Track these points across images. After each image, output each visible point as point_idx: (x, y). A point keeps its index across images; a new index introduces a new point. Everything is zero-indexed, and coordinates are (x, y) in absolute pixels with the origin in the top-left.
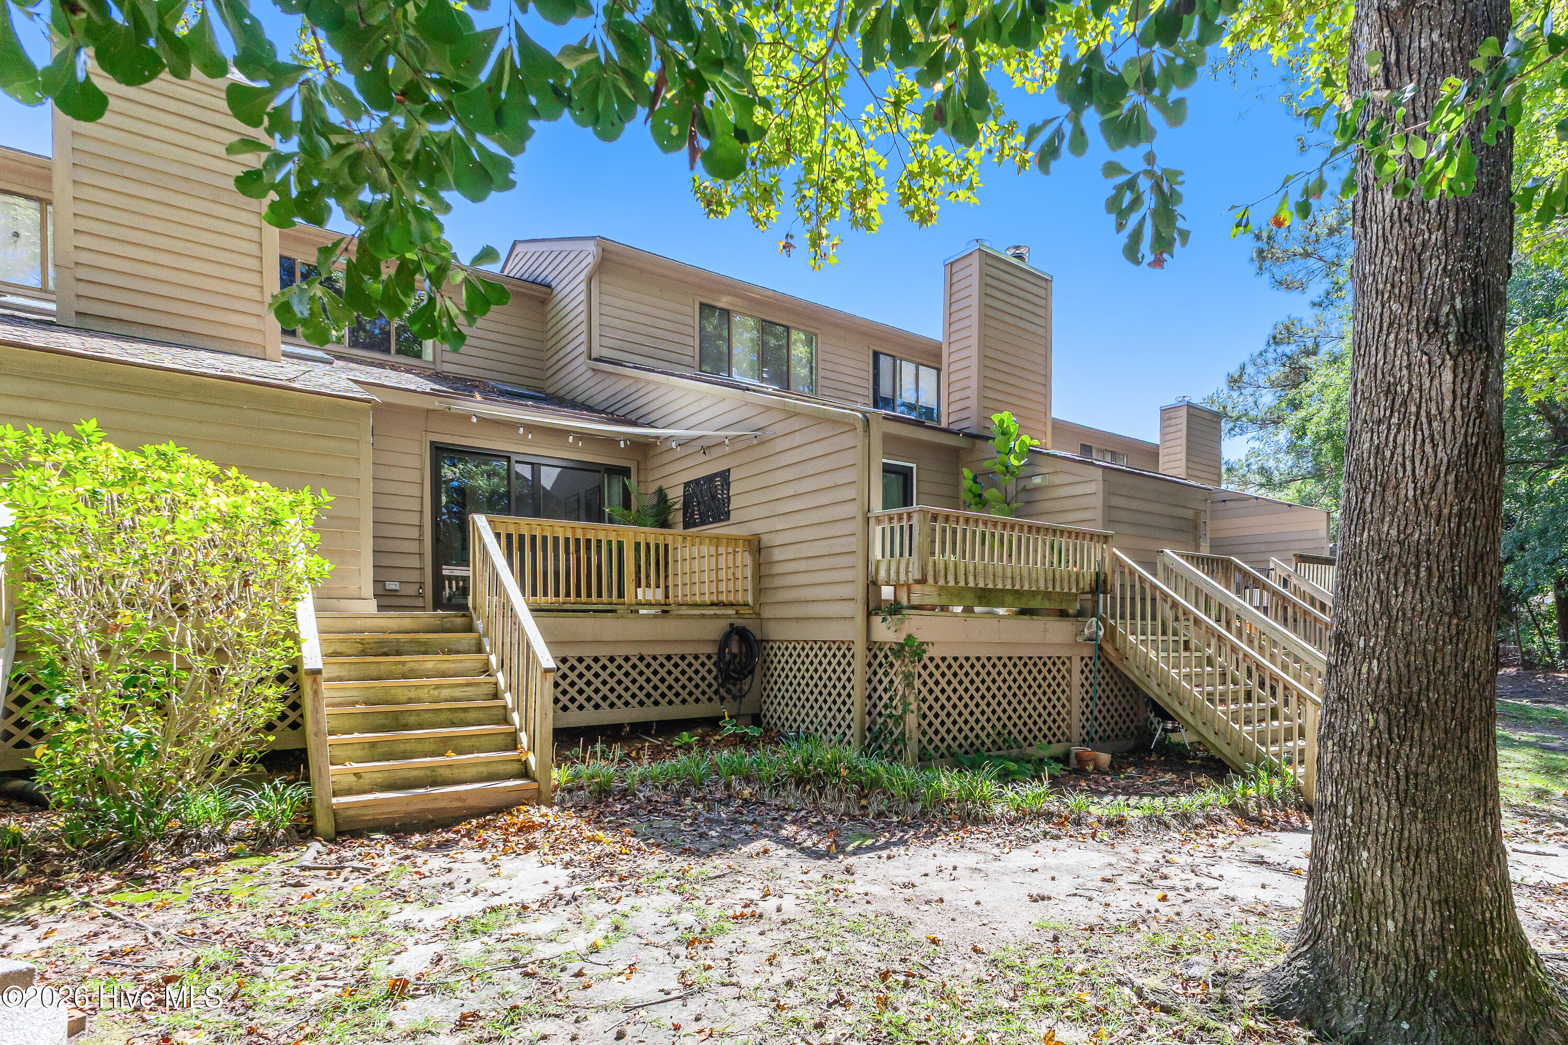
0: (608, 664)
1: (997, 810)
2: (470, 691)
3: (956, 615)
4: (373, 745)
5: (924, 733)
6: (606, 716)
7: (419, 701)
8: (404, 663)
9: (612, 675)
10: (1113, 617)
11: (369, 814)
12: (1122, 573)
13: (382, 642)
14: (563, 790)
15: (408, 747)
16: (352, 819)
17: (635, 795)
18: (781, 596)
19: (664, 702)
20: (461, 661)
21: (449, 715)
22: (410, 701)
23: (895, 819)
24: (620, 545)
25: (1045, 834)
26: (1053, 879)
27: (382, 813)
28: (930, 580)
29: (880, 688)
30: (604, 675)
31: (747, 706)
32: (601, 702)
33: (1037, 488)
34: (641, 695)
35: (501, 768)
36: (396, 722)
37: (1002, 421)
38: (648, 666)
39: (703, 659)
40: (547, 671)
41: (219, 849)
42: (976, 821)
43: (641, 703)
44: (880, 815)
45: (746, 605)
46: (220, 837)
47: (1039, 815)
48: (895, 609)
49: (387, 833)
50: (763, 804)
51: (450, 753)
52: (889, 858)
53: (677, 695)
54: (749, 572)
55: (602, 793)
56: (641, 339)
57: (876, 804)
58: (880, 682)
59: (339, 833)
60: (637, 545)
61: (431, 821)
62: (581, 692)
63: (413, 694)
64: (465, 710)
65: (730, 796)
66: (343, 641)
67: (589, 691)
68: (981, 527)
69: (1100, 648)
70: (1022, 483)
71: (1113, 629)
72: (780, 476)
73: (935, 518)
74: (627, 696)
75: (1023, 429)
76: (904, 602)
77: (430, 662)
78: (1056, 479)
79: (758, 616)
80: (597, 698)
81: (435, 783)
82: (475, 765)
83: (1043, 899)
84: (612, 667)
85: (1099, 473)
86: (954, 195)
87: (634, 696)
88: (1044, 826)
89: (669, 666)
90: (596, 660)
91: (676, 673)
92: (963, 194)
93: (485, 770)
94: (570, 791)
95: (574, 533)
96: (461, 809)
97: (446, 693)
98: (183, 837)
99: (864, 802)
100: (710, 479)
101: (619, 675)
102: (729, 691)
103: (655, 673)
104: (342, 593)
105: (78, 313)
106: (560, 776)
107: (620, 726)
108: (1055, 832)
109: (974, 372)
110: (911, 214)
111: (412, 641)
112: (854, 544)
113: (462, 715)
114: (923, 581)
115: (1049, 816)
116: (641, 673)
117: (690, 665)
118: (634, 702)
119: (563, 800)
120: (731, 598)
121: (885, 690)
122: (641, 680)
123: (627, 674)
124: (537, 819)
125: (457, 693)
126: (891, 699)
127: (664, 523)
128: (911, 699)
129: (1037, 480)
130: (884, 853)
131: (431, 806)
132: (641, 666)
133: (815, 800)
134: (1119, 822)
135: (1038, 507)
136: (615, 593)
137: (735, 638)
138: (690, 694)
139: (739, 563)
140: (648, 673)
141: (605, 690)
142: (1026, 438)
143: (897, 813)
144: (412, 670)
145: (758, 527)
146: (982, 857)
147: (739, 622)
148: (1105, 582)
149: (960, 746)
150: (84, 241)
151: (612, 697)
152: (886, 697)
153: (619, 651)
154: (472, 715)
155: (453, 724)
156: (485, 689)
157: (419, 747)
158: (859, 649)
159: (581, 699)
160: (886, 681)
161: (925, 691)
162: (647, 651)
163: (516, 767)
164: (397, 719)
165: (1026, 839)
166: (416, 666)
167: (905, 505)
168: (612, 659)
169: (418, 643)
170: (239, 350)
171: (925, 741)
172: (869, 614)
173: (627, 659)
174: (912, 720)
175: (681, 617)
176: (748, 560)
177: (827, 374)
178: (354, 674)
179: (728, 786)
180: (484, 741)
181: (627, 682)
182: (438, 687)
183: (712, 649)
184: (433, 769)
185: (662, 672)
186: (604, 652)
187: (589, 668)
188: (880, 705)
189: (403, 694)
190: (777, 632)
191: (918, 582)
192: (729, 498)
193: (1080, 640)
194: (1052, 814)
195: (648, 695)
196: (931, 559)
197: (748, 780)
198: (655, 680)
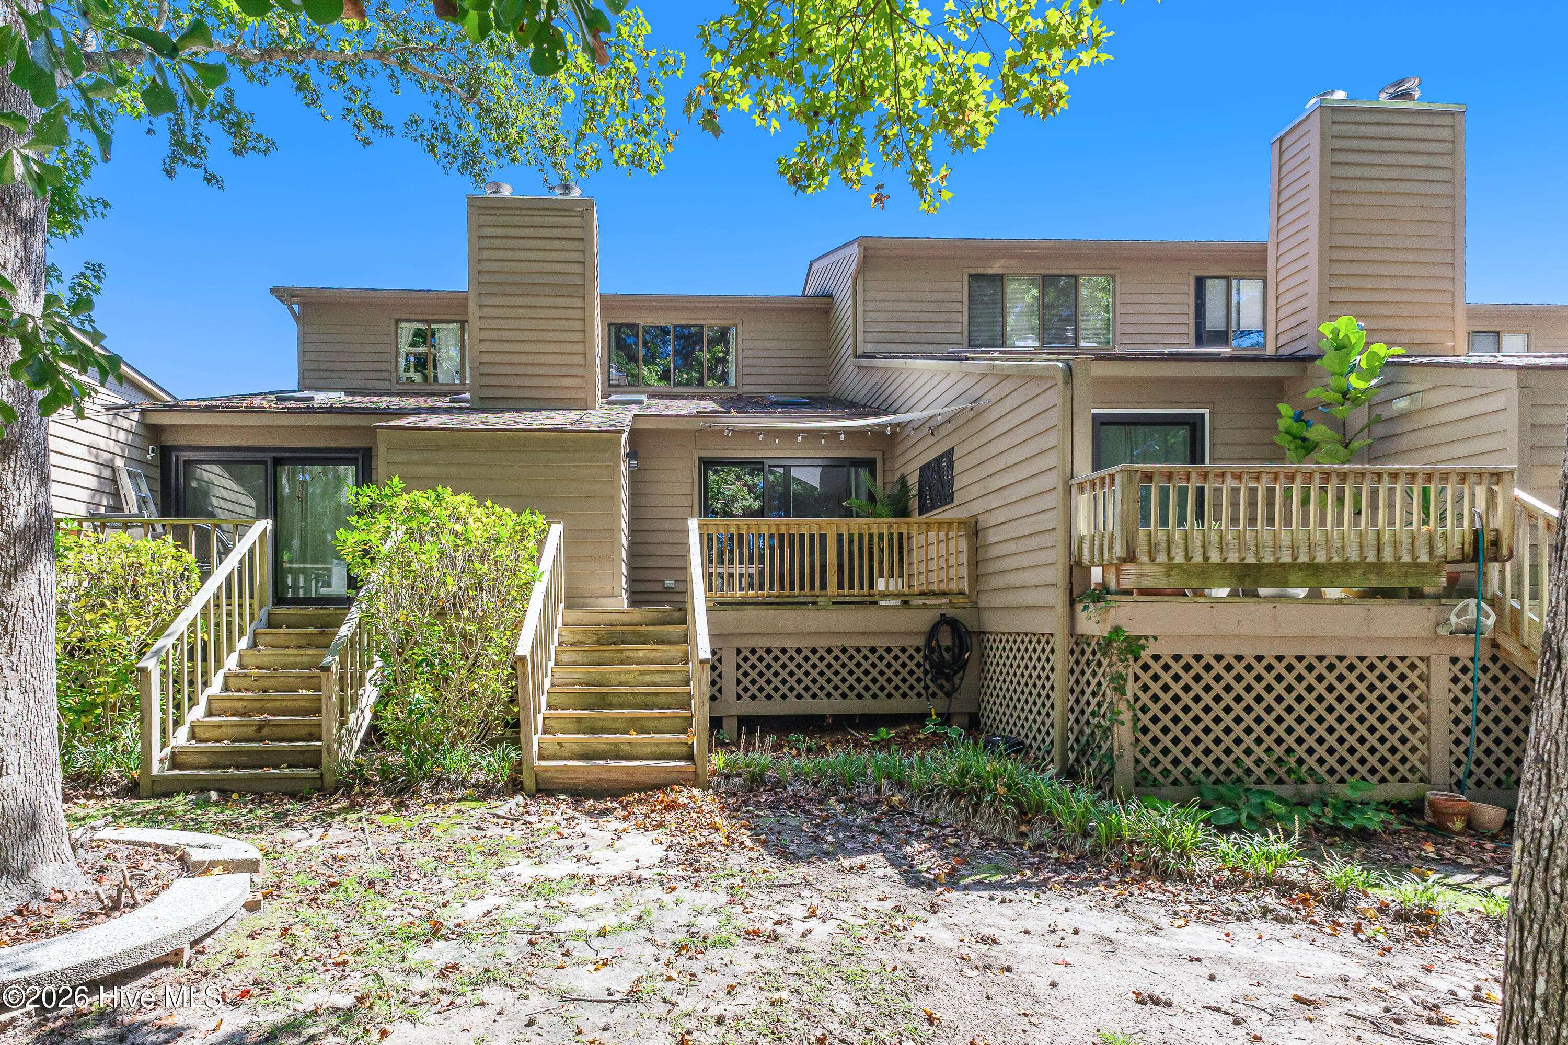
0: (810, 655)
1: (1201, 865)
2: (667, 677)
3: (1218, 600)
4: (579, 720)
5: (1145, 751)
6: (808, 706)
7: (626, 684)
8: (622, 651)
9: (814, 666)
10: (1518, 595)
11: (560, 778)
12: (1534, 527)
13: (611, 633)
14: (721, 775)
15: (605, 724)
16: (549, 781)
17: (785, 788)
18: (996, 582)
19: (867, 695)
20: (666, 651)
21: (643, 698)
22: (620, 684)
23: (1055, 855)
24: (823, 537)
25: (1265, 912)
26: (1212, 978)
27: (570, 778)
28: (1142, 556)
29: (1088, 691)
30: (807, 666)
31: (960, 704)
32: (803, 693)
33: (1404, 415)
34: (844, 687)
35: (672, 749)
36: (602, 702)
37: (1336, 332)
38: (851, 658)
39: (911, 651)
40: (703, 662)
41: (460, 792)
42: (1164, 876)
43: (844, 696)
44: (1040, 846)
45: (961, 593)
46: (463, 783)
47: (1267, 882)
48: (1101, 594)
49: (571, 796)
50: (911, 814)
51: (632, 732)
52: (1003, 901)
53: (882, 688)
54: (964, 558)
55: (756, 781)
56: (904, 327)
57: (1041, 833)
58: (1088, 683)
59: (539, 791)
60: (840, 537)
61: (607, 790)
62: (784, 682)
63: (622, 678)
64: (656, 694)
65: (878, 801)
66: (584, 632)
67: (792, 681)
68: (1230, 482)
69: (1495, 645)
70: (1378, 411)
71: (1517, 615)
72: (994, 448)
73: (1148, 477)
74: (829, 688)
75: (1372, 335)
76: (1113, 585)
77: (642, 651)
78: (1433, 398)
79: (975, 606)
80: (799, 689)
81: (617, 758)
82: (650, 744)
83: (1156, 1001)
84: (814, 659)
85: (1513, 376)
86: (1075, 61)
87: (836, 688)
88: (1270, 900)
89: (873, 658)
90: (799, 651)
91: (881, 665)
92: (1086, 57)
93: (657, 750)
94: (727, 777)
95: (778, 529)
96: (630, 782)
97: (648, 678)
98: (440, 779)
99: (1024, 828)
100: (938, 460)
101: (822, 666)
102: (941, 687)
103: (859, 665)
104: (602, 592)
105: (481, 398)
106: (718, 760)
107: (823, 717)
108: (1284, 911)
109: (1313, 274)
110: (1029, 107)
111: (634, 633)
112: (1053, 519)
113: (653, 699)
114: (1130, 557)
115: (1285, 888)
116: (844, 665)
117: (896, 658)
118: (836, 694)
119: (719, 786)
120: (943, 586)
121: (1094, 694)
122: (844, 673)
123: (829, 666)
124: (682, 800)
125: (657, 678)
126: (1099, 705)
127: (903, 512)
128: (1123, 706)
129: (1402, 404)
130: (1001, 894)
131: (605, 777)
132: (844, 658)
133: (967, 819)
134: (1421, 917)
135: (1405, 442)
136: (817, 585)
137: (946, 629)
138: (897, 688)
139: (952, 550)
140: (851, 665)
141: (807, 681)
142: (1380, 349)
143: (1061, 848)
144: (628, 658)
145: (976, 508)
146: (1133, 924)
147: (950, 612)
148: (1496, 543)
149: (1207, 772)
150: (485, 346)
151: (814, 688)
152: (1094, 702)
153: (822, 643)
154: (662, 700)
155: (647, 707)
156: (679, 676)
157: (613, 725)
158: (1060, 642)
159: (784, 689)
160: (1094, 682)
161: (1145, 698)
162: (850, 643)
163: (683, 750)
164: (603, 699)
165: (1227, 913)
166: (631, 654)
167: (1193, 460)
168: (814, 651)
169: (638, 633)
170: (568, 405)
171: (1146, 761)
172: (1072, 603)
173: (829, 651)
174: (1123, 734)
175: (918, 607)
176: (964, 545)
177: (1128, 319)
178: (586, 660)
179: (878, 791)
180: (665, 724)
181: (829, 673)
182: (642, 673)
183: (920, 642)
184: (616, 744)
185: (866, 665)
186: (805, 643)
187: (791, 659)
188: (1088, 711)
189: (614, 678)
190: (995, 623)
191: (1124, 560)
192: (953, 477)
193: (1442, 631)
194: (1293, 886)
195: (851, 688)
196: (1142, 532)
197: (900, 785)
198: (858, 673)
